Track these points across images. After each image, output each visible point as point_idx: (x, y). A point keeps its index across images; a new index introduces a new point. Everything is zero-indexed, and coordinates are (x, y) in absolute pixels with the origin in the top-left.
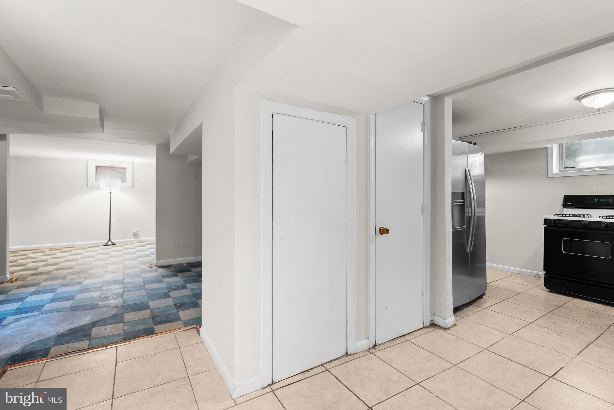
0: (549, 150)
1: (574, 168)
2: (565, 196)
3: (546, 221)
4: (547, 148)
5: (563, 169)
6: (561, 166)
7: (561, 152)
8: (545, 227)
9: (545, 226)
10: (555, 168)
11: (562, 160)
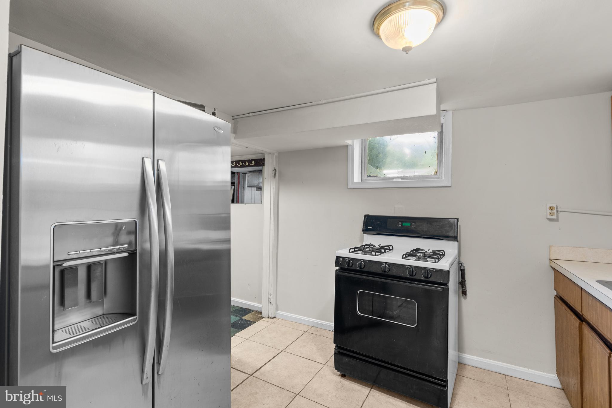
0: (350, 148)
1: (376, 177)
2: (365, 215)
3: (339, 260)
4: (347, 147)
5: (366, 178)
6: (363, 174)
7: (364, 155)
8: (336, 271)
9: (337, 268)
10: (357, 177)
11: (365, 165)
